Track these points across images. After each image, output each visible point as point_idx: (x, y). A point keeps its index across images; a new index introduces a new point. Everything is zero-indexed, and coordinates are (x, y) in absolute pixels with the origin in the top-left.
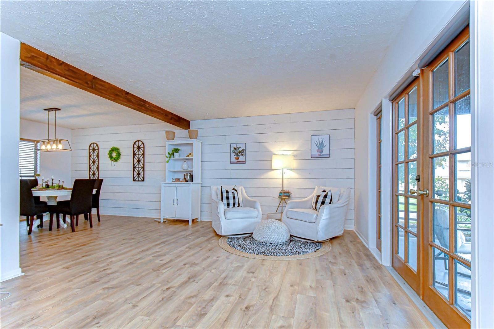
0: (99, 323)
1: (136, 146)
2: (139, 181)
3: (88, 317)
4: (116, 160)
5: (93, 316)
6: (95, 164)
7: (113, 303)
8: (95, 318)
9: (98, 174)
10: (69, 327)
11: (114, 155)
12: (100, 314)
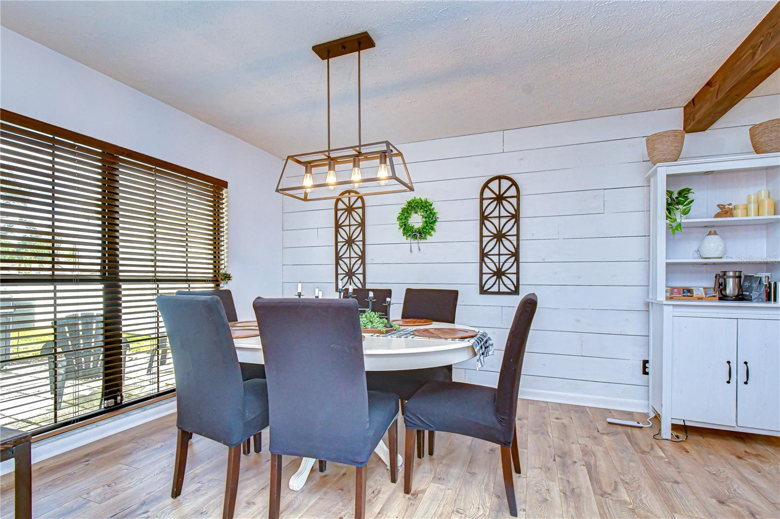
1: (487, 194)
2: (499, 293)
4: (420, 234)
6: (355, 247)
9: (364, 274)
11: (417, 220)
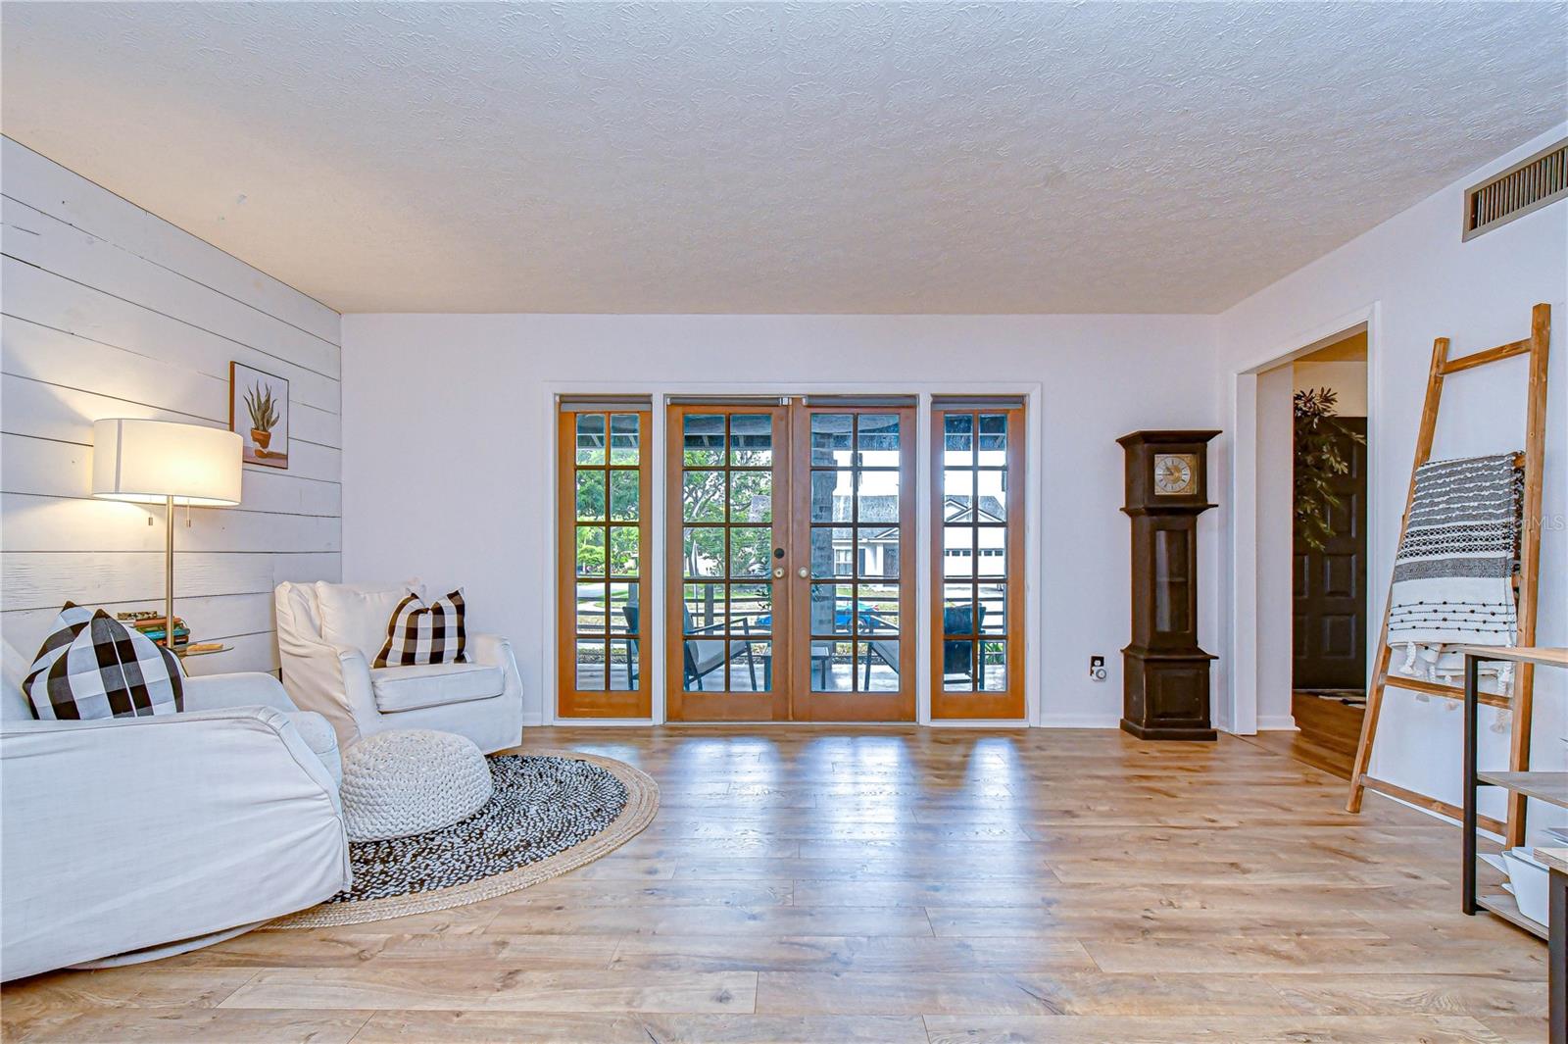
0: (1145, 917)
3: (1159, 943)
5: (1146, 939)
7: (1081, 940)
8: (1145, 931)
10: (1210, 947)
12: (1130, 934)
